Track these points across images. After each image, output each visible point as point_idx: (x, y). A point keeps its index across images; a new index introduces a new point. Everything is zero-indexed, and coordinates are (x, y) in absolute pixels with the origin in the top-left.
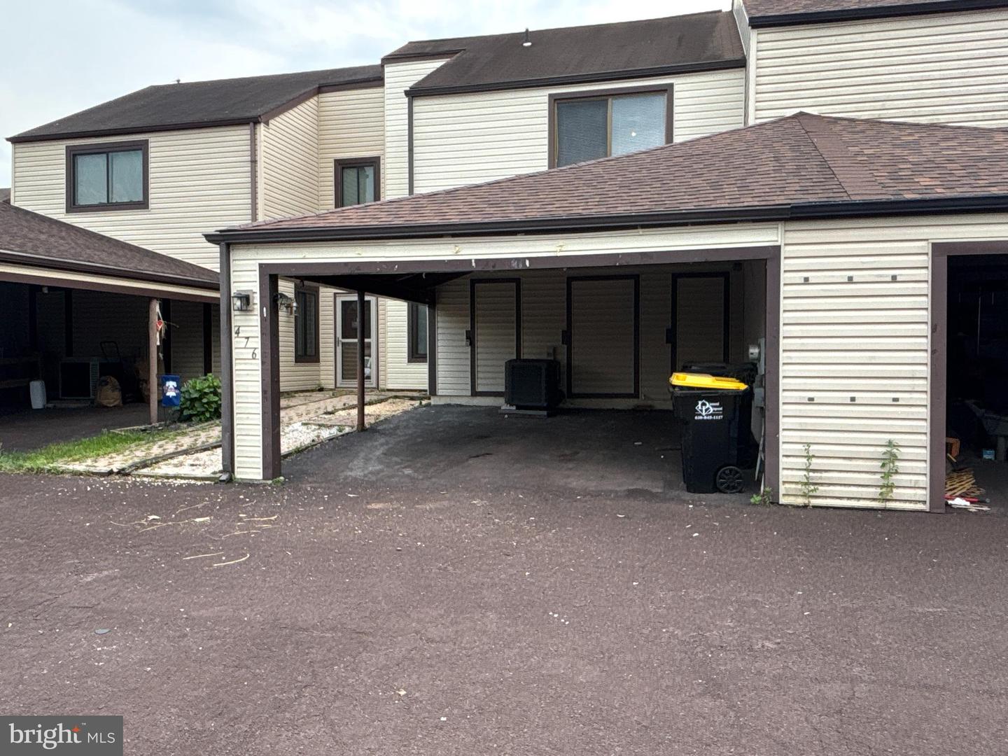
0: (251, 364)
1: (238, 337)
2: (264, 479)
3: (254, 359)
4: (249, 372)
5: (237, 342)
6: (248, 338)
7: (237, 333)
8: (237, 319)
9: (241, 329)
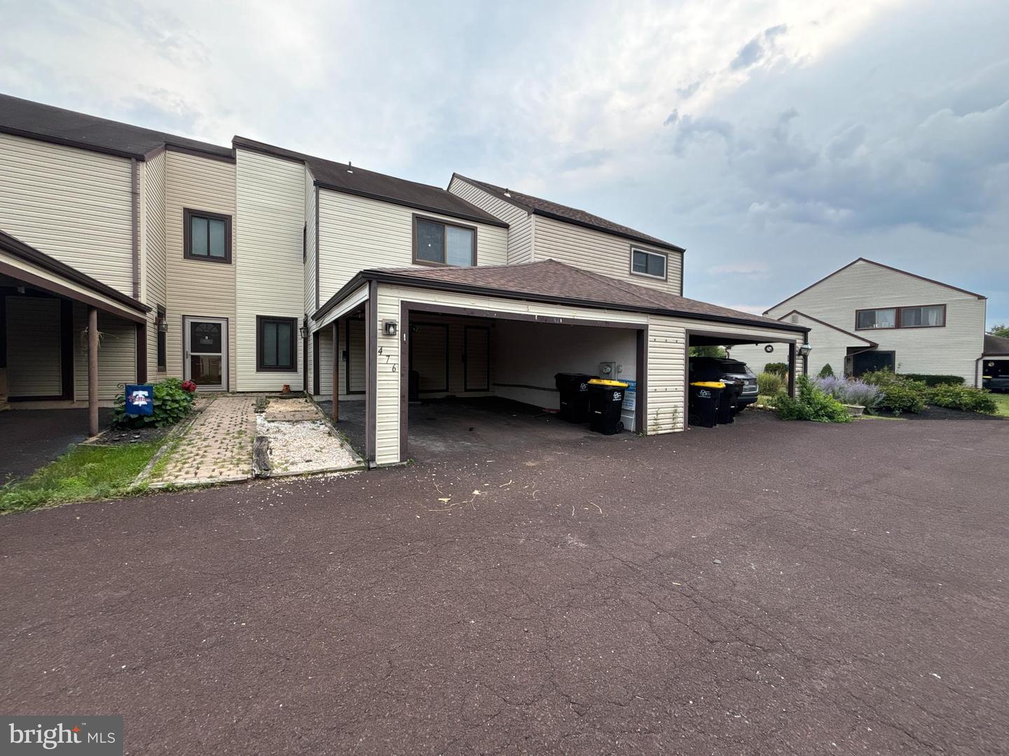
0: (392, 376)
1: (381, 355)
2: (401, 461)
3: (394, 372)
4: (389, 382)
5: (381, 359)
6: (389, 356)
7: (381, 352)
8: (381, 342)
9: (383, 348)
